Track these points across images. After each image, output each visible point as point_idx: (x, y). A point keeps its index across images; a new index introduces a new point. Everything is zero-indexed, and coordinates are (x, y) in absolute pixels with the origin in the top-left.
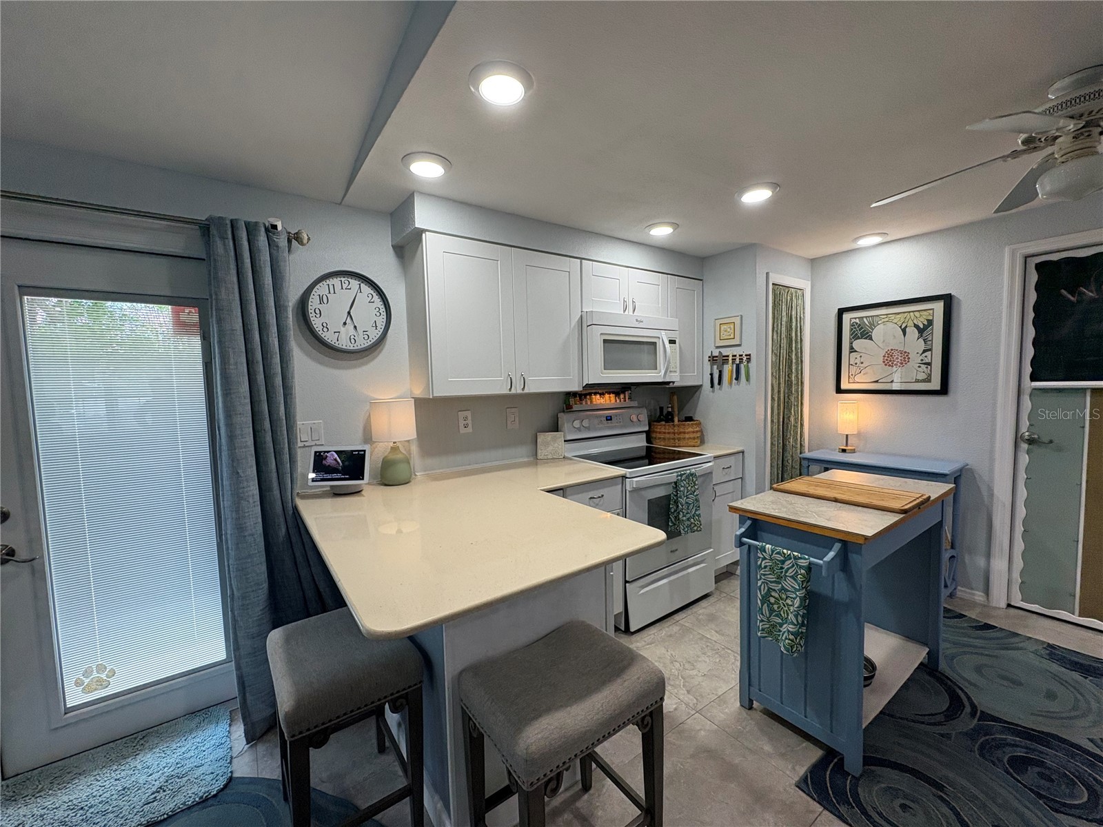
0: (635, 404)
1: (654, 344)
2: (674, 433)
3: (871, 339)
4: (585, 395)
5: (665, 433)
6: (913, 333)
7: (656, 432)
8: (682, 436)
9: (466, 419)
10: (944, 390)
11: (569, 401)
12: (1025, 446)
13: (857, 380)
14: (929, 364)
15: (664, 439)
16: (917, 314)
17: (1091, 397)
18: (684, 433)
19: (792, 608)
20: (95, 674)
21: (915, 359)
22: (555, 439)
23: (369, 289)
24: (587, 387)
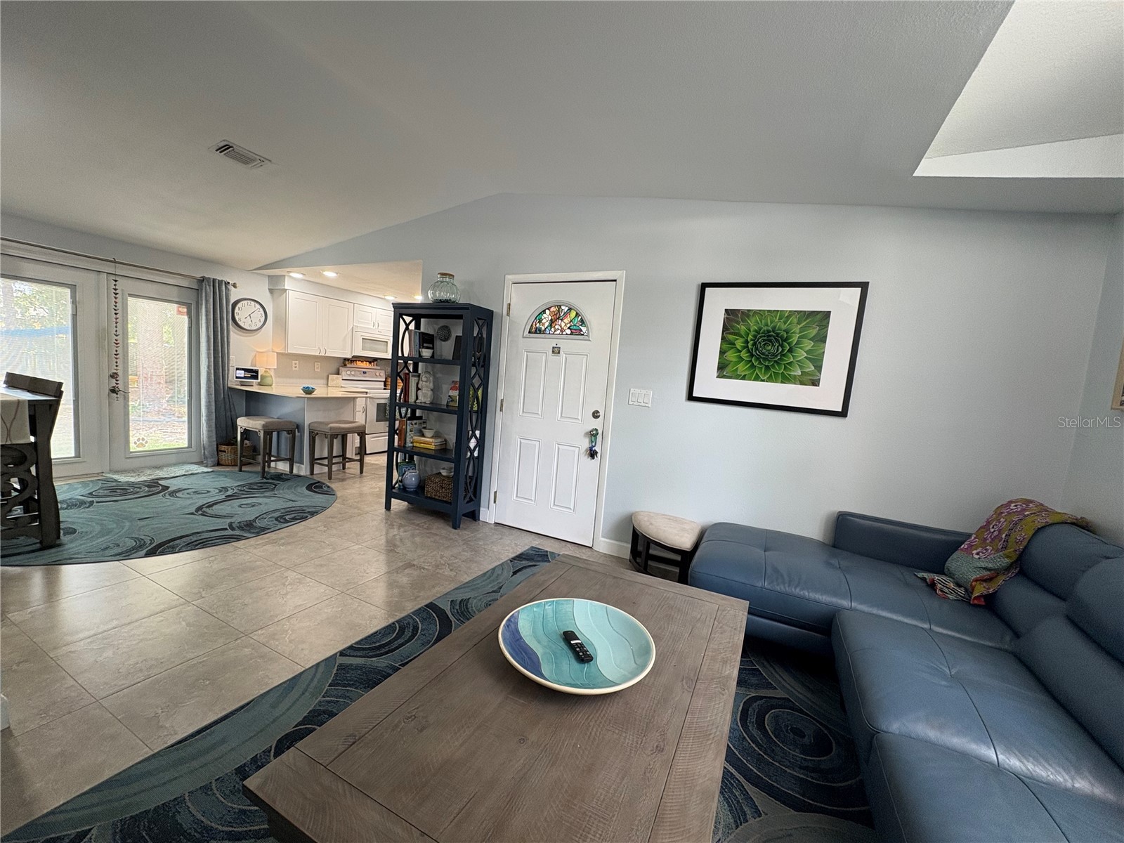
0: (379, 368)
1: (387, 342)
4: (354, 361)
9: (296, 364)
11: (346, 362)
20: (141, 441)
22: (337, 378)
23: (258, 306)
24: (354, 357)
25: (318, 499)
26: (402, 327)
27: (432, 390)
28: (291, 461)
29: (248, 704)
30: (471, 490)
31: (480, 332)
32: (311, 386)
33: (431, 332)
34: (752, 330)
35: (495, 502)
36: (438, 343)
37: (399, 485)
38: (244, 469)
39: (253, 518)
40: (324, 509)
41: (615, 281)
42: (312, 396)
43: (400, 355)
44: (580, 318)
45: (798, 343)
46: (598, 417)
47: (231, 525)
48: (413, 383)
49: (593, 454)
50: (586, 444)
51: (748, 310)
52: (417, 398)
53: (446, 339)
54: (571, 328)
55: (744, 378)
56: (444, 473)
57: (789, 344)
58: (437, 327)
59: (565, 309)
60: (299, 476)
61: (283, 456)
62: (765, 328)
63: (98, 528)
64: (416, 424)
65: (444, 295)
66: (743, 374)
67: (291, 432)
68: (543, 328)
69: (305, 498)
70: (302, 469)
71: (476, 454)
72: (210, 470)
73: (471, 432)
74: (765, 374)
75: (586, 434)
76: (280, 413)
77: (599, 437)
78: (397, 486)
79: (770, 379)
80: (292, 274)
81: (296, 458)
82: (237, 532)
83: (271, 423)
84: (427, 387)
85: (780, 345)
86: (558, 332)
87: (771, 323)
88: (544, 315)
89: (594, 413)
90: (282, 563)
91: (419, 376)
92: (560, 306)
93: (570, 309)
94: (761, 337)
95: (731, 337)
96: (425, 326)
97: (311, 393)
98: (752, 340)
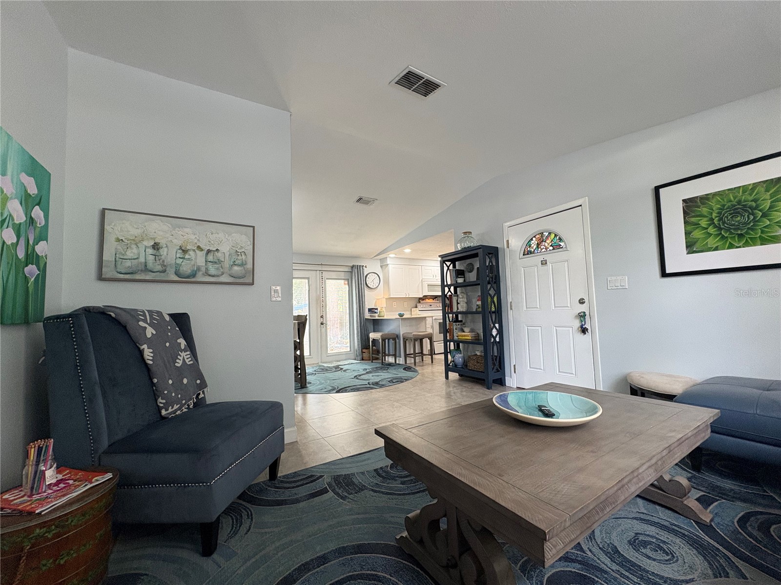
0: (437, 301)
4: (424, 299)
9: (395, 304)
11: (420, 300)
20: (332, 349)
22: (416, 310)
23: (376, 275)
24: (424, 296)
25: (409, 374)
26: (445, 268)
27: (466, 303)
28: (395, 356)
29: (378, 449)
30: (497, 364)
31: (490, 261)
32: (402, 313)
33: (462, 268)
34: (714, 209)
35: (515, 372)
36: (467, 274)
37: (452, 364)
38: (373, 361)
39: (378, 381)
40: (412, 378)
41: (581, 206)
42: (403, 317)
43: (445, 284)
44: (558, 237)
45: (771, 207)
46: (584, 302)
47: (369, 383)
48: (455, 300)
49: (584, 330)
50: (577, 324)
51: (706, 195)
52: (458, 309)
53: (471, 271)
54: (553, 245)
55: (716, 249)
56: (478, 354)
57: (760, 210)
58: (465, 265)
59: (546, 234)
60: (399, 364)
61: (391, 354)
62: (729, 204)
63: (318, 382)
64: (459, 325)
65: (467, 244)
66: (714, 246)
67: (394, 339)
68: (533, 250)
69: (403, 374)
70: (401, 361)
71: (497, 339)
72: (359, 362)
73: (492, 325)
74: (739, 241)
75: (576, 316)
76: (389, 329)
77: (587, 317)
78: (451, 364)
79: (747, 244)
80: (390, 255)
81: (397, 355)
82: (372, 386)
83: (385, 334)
84: (463, 301)
85: (750, 214)
86: (544, 250)
87: (735, 198)
88: (532, 242)
89: (580, 300)
90: (392, 399)
91: (458, 296)
92: (543, 233)
93: (550, 233)
94: (726, 212)
95: (693, 220)
96: (459, 265)
97: (402, 316)
98: (716, 217)
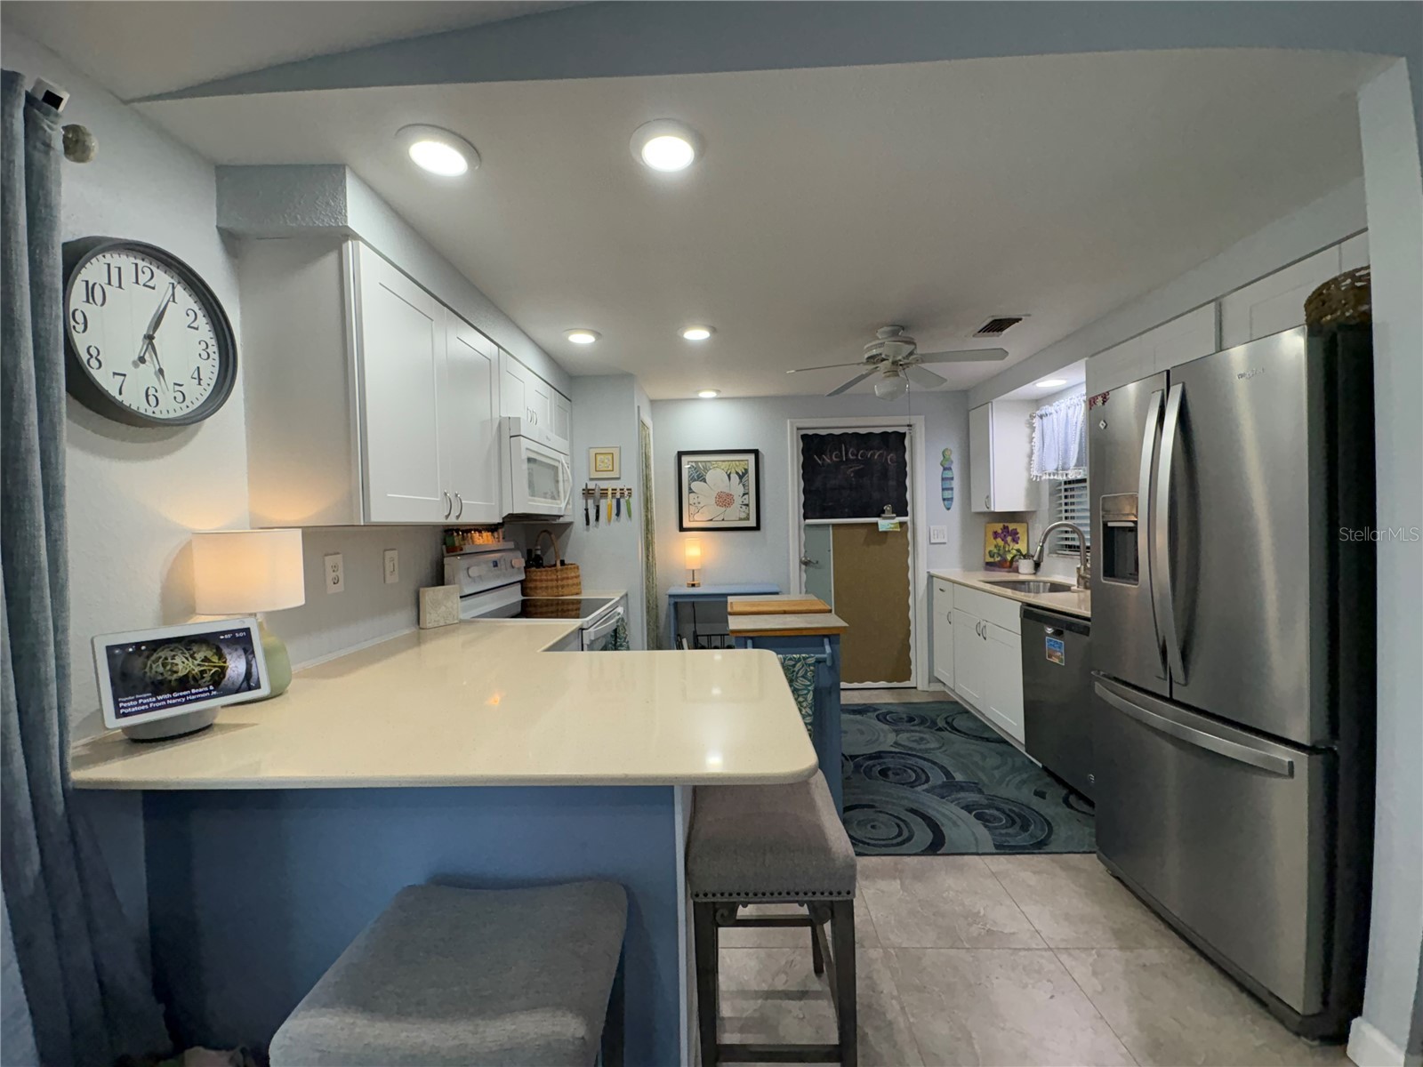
0: (509, 544)
1: (556, 468)
2: (557, 580)
3: (705, 482)
5: (547, 580)
6: (734, 476)
7: (536, 580)
8: (565, 582)
10: (757, 528)
12: (803, 567)
13: (696, 518)
14: (747, 505)
15: (547, 588)
16: (737, 463)
17: (833, 529)
18: (568, 578)
19: (804, 704)
21: (738, 501)
